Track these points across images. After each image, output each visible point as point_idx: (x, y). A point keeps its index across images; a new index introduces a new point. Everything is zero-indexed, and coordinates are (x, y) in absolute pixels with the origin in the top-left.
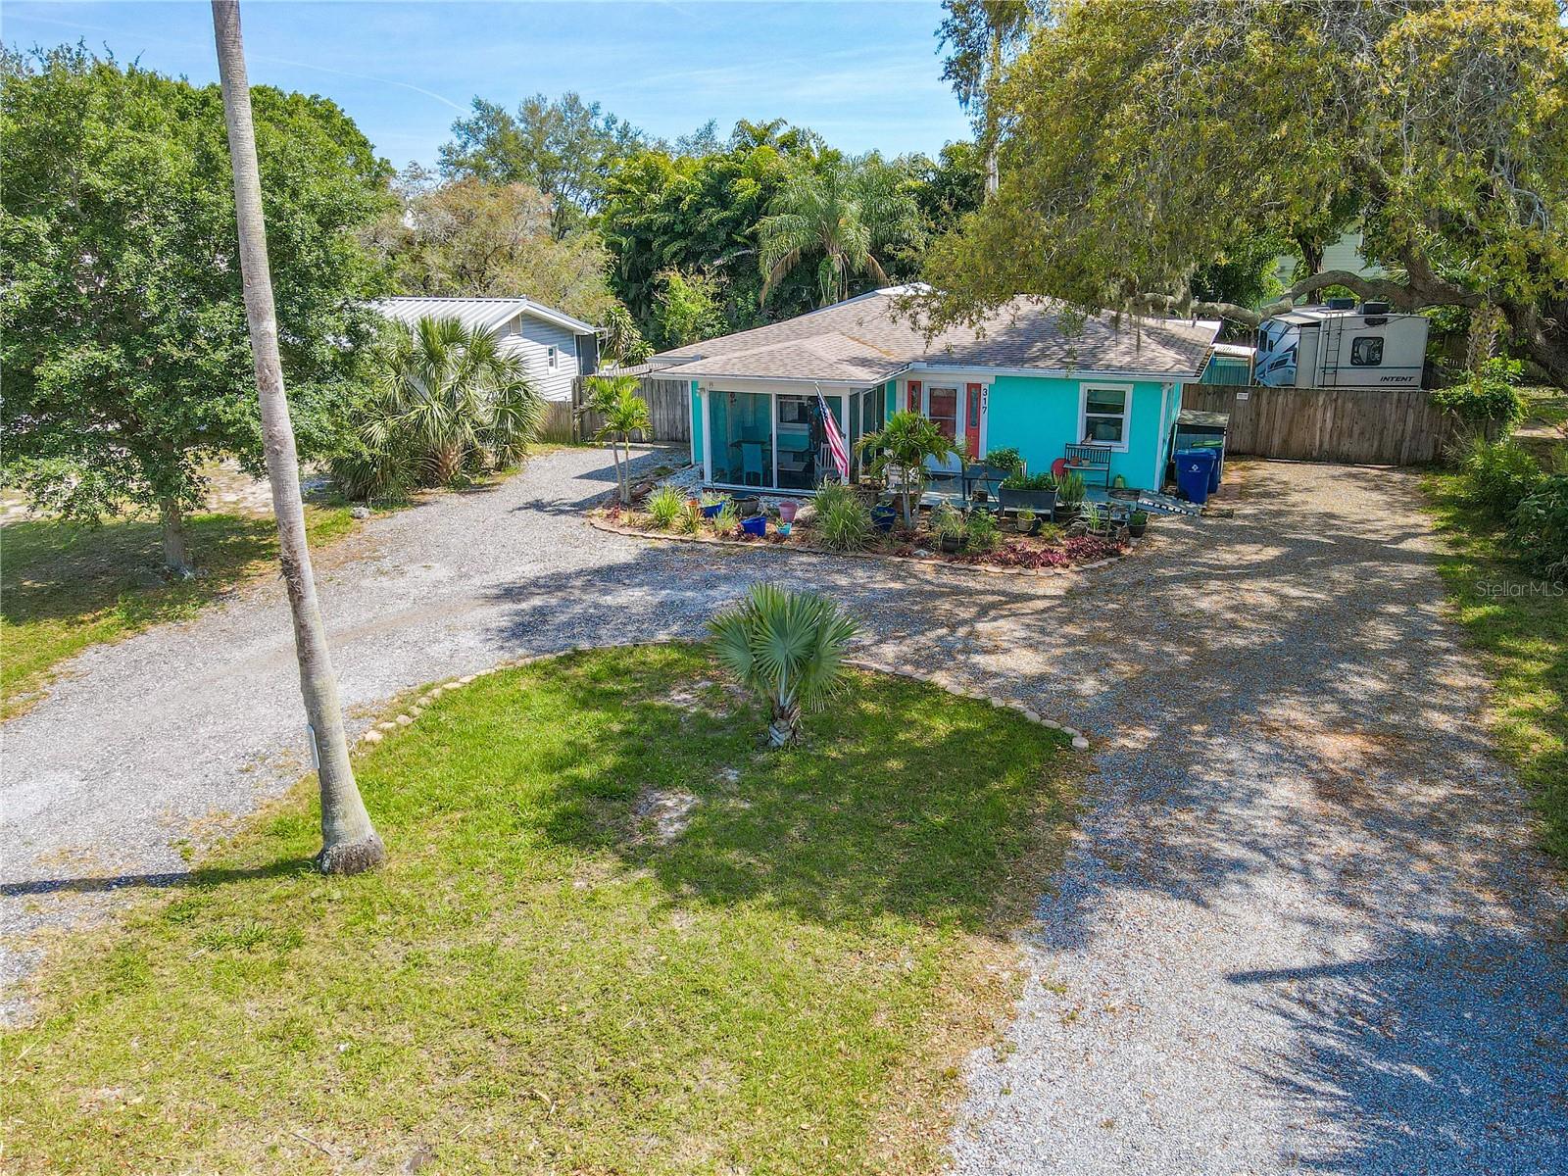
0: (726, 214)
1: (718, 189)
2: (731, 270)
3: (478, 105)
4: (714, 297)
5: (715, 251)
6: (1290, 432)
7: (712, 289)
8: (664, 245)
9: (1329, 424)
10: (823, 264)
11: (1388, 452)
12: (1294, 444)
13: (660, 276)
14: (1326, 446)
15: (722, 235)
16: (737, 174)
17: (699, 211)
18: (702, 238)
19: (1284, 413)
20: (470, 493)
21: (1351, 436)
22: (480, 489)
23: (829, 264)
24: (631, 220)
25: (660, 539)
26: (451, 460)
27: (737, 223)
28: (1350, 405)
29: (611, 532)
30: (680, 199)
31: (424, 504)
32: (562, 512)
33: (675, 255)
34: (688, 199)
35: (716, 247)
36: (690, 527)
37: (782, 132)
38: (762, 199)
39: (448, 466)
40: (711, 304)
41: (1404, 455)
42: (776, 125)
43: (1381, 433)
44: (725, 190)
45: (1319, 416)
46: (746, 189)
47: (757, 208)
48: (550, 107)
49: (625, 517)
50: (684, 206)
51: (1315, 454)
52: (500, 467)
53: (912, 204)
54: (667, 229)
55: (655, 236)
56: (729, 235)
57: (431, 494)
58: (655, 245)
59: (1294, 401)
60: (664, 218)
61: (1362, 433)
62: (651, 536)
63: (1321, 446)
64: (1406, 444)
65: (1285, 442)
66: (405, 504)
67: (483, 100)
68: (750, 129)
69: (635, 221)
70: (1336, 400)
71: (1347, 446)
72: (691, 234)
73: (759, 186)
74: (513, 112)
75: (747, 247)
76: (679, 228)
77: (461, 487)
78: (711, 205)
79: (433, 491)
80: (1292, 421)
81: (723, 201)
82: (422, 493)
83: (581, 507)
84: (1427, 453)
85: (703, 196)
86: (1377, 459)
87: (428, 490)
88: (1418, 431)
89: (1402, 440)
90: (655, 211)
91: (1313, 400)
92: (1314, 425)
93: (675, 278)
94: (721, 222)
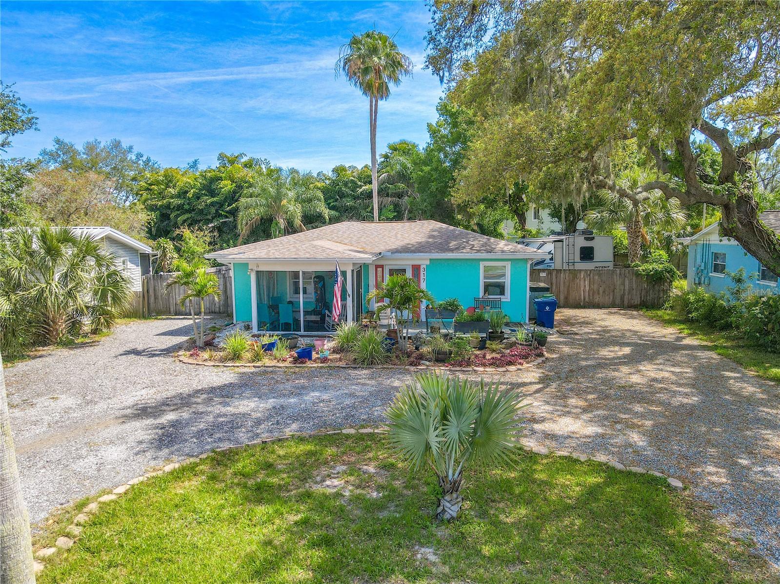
0: (215, 199)
1: (210, 185)
2: (220, 229)
3: (58, 141)
4: (210, 243)
5: (208, 219)
6: (568, 292)
7: (208, 239)
8: (177, 216)
9: (587, 288)
10: (273, 225)
11: (618, 301)
12: (571, 301)
13: (177, 232)
14: (587, 299)
15: (213, 210)
16: (221, 179)
17: (198, 198)
18: (201, 212)
19: (564, 283)
20: (75, 348)
21: (599, 294)
22: (83, 345)
23: (277, 224)
24: (157, 203)
25: (238, 367)
26: (60, 326)
27: (221, 205)
28: (597, 277)
29: (197, 364)
30: (186, 192)
31: (40, 357)
32: (154, 355)
33: (185, 221)
34: (192, 191)
35: (210, 217)
36: (257, 357)
37: (244, 159)
38: (235, 192)
39: (57, 330)
40: (207, 248)
41: (626, 302)
42: (241, 155)
43: (613, 291)
44: (213, 187)
45: (582, 283)
46: (227, 186)
47: (233, 197)
48: (102, 147)
49: (206, 355)
50: (190, 195)
51: (582, 304)
52: (95, 332)
53: (320, 195)
54: (179, 207)
55: (172, 212)
56: (217, 211)
57: (43, 350)
58: (172, 216)
59: (569, 277)
60: (176, 202)
61: (604, 292)
62: (231, 365)
63: (584, 299)
64: (626, 297)
65: (566, 298)
66: (22, 357)
67: (61, 140)
68: (226, 156)
69: (160, 203)
70: (589, 275)
71: (597, 299)
72: (194, 210)
73: (234, 185)
74: (80, 147)
75: (227, 217)
76: (186, 207)
77: (69, 344)
78: (207, 195)
79: (45, 348)
80: (569, 286)
81: (212, 193)
82: (36, 350)
83: (168, 352)
84: (637, 301)
85: (200, 190)
86: (613, 305)
87: (41, 348)
88: (631, 290)
89: (624, 295)
90: (172, 197)
91: (579, 275)
92: (580, 288)
93: (187, 233)
94: (212, 204)
